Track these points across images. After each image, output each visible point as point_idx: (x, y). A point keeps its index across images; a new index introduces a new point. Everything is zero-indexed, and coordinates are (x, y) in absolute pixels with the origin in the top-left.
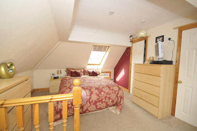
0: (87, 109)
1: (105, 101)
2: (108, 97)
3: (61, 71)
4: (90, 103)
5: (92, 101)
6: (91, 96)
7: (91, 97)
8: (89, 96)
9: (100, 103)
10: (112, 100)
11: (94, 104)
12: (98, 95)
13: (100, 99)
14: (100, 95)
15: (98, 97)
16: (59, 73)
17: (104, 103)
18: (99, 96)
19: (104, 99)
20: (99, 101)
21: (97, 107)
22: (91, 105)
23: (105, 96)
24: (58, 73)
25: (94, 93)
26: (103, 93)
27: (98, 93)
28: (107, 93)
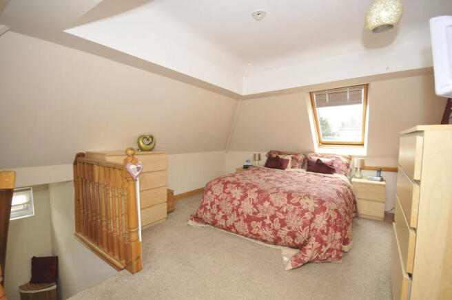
0: (233, 226)
1: (270, 224)
2: (280, 219)
3: (259, 155)
4: (238, 215)
5: (242, 213)
6: (242, 202)
7: (240, 204)
8: (239, 201)
9: (259, 224)
10: (289, 228)
11: (245, 221)
12: (255, 205)
13: (259, 216)
14: (259, 206)
15: (256, 210)
16: (257, 159)
17: (267, 228)
18: (257, 208)
19: (268, 217)
20: (258, 220)
21: (252, 231)
22: (240, 220)
23: (272, 212)
24: (255, 159)
25: (248, 198)
26: (267, 204)
27: (256, 201)
28: (277, 207)
